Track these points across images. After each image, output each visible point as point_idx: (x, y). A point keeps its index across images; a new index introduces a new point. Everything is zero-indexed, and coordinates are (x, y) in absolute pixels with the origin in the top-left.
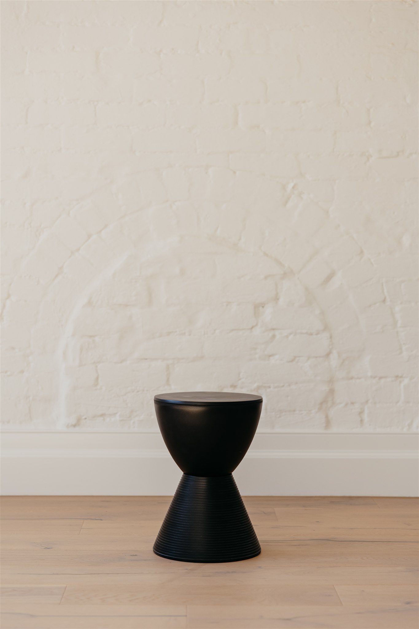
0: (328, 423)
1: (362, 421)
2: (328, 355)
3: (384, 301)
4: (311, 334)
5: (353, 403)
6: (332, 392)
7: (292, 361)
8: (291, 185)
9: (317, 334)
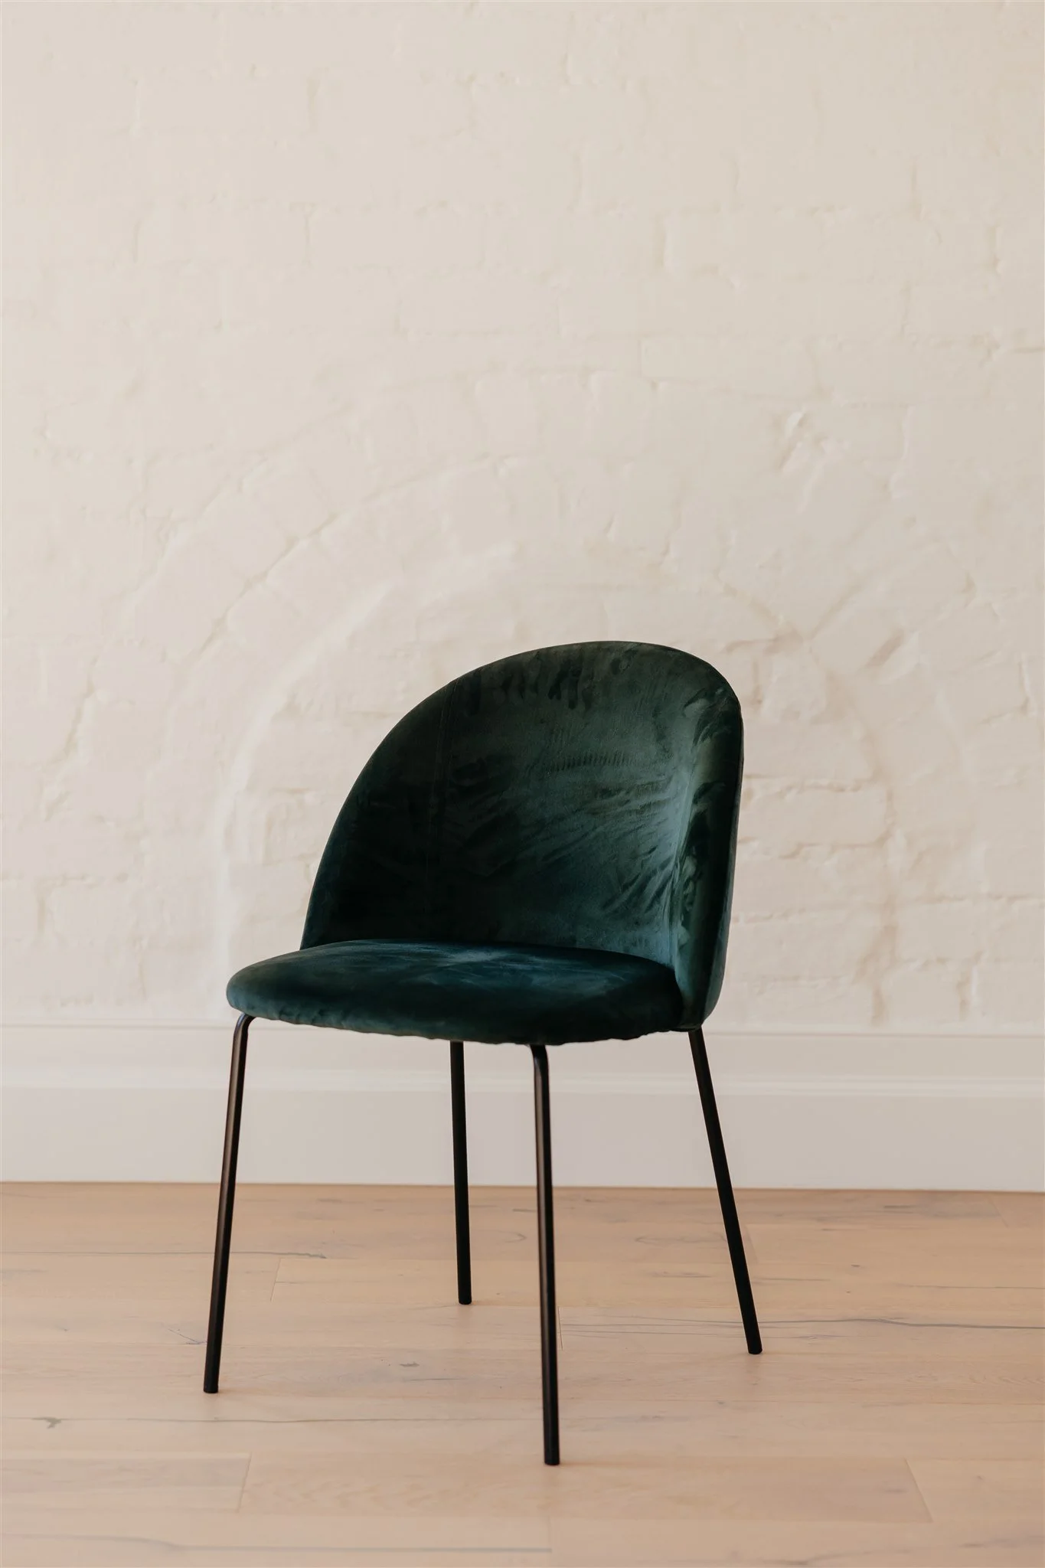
0: (880, 1009)
1: (964, 1004)
2: (882, 840)
3: (1024, 708)
4: (842, 790)
5: (942, 961)
6: (890, 932)
7: (793, 855)
8: (796, 417)
9: (856, 789)
